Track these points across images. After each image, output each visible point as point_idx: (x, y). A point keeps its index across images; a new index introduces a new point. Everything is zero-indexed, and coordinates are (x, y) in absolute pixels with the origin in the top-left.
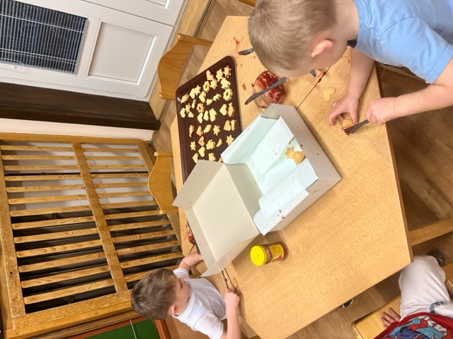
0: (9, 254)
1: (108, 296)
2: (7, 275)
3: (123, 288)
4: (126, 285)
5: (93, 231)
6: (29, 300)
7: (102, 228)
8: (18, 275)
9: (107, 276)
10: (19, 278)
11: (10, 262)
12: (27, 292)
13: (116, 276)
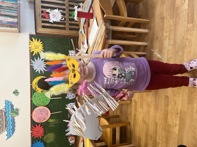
0: (39, 9)
1: (63, 30)
2: (38, 15)
3: (68, 29)
4: (69, 29)
5: (64, 7)
6: (43, 24)
7: (66, 7)
8: (41, 16)
10: (41, 17)
11: (39, 11)
12: (43, 22)
13: (67, 25)
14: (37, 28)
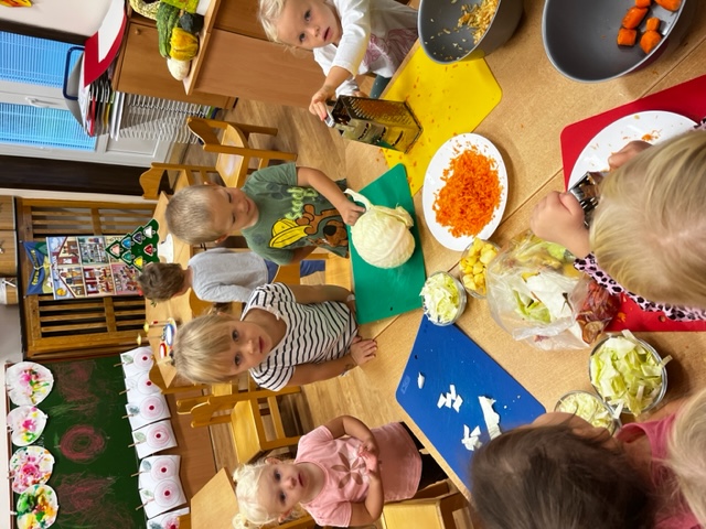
0: (33, 298)
1: (100, 334)
2: (31, 312)
4: (115, 329)
6: (44, 330)
8: (39, 312)
9: (102, 320)
10: (39, 315)
11: (34, 303)
12: (44, 324)
13: (110, 321)
14: (29, 342)
